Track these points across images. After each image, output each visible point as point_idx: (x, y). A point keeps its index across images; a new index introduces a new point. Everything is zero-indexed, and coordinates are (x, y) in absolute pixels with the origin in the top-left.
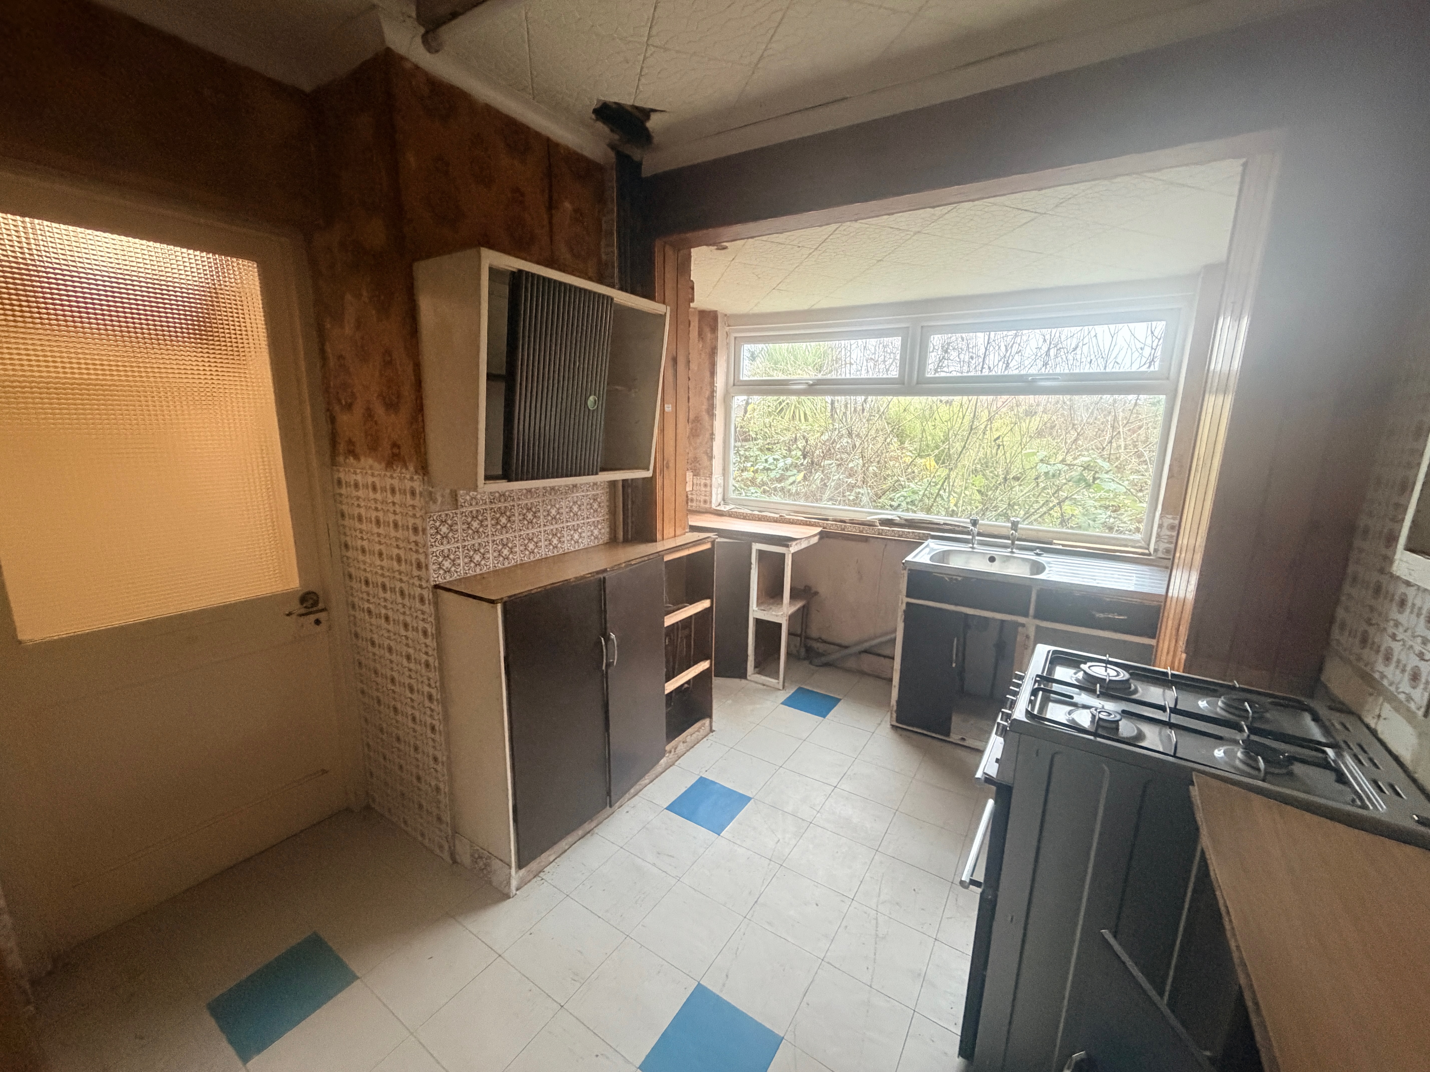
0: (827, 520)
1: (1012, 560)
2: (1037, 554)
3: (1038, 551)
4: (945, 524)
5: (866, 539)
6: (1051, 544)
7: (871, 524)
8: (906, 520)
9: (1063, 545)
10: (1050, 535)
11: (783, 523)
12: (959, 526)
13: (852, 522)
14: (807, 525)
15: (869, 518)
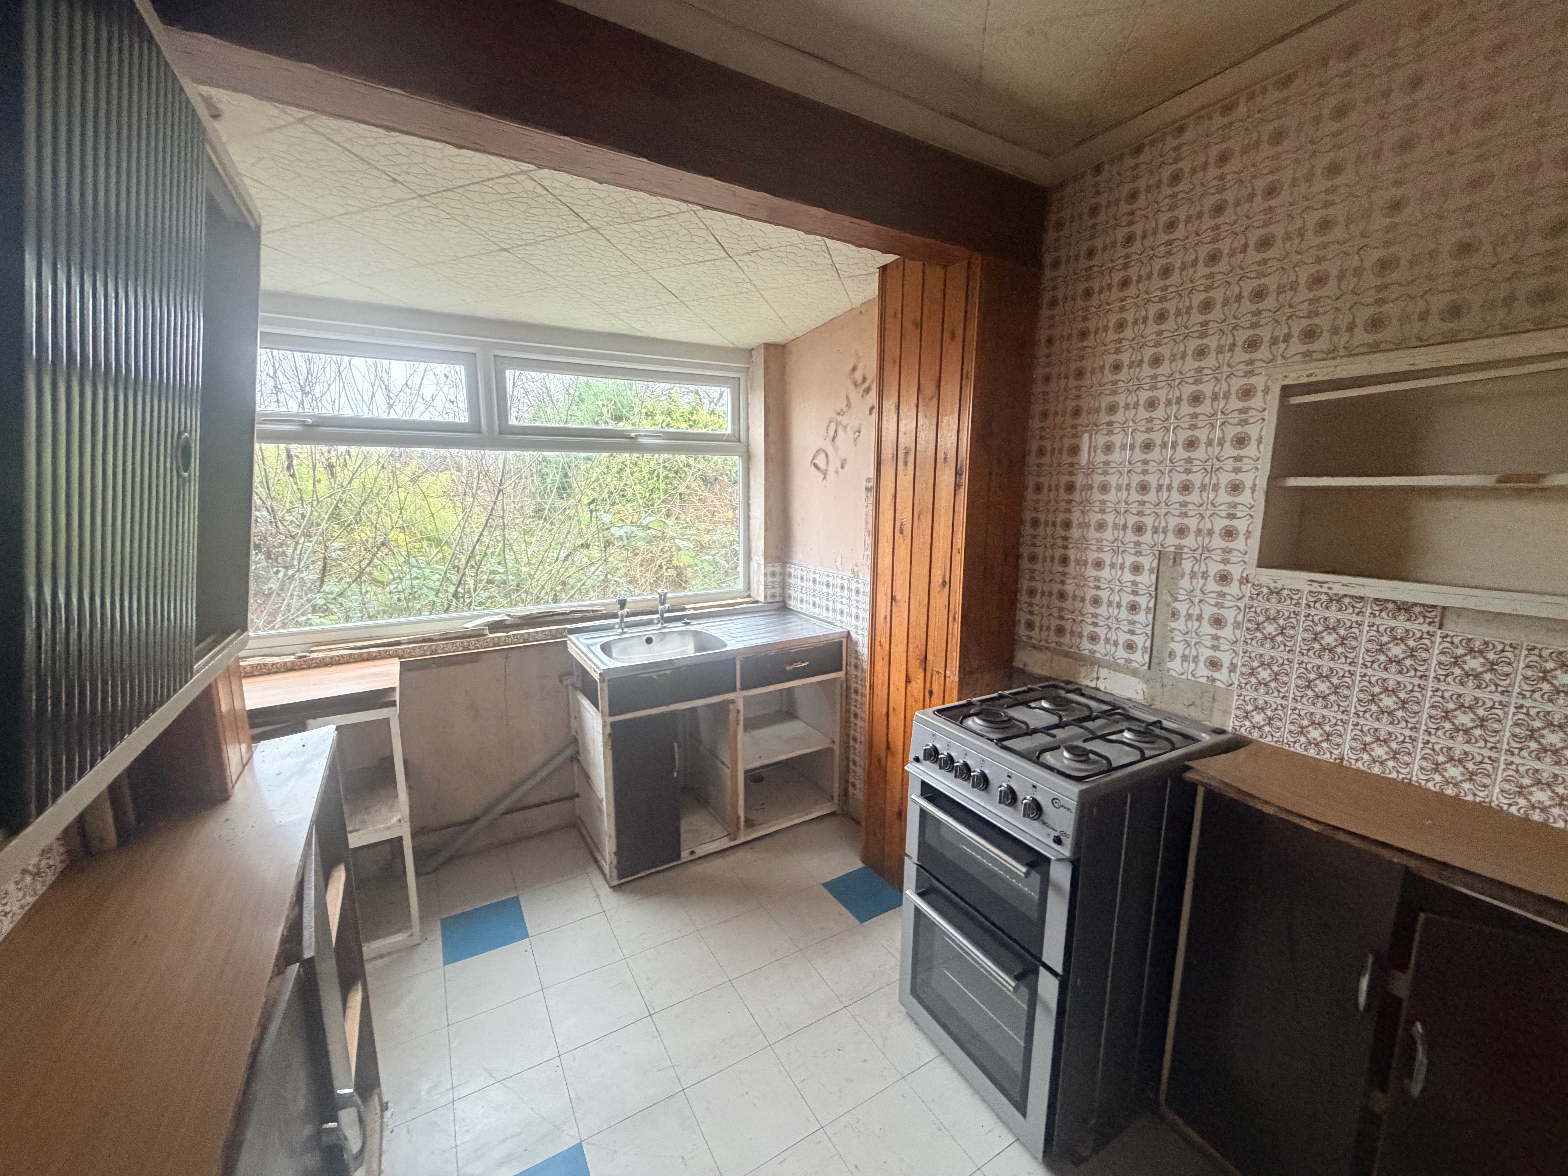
0: (399, 643)
1: (669, 637)
2: (687, 624)
3: (686, 620)
4: (572, 612)
5: (474, 658)
6: (684, 609)
7: (476, 634)
8: (520, 617)
9: (695, 609)
10: (679, 601)
11: (309, 668)
12: (588, 611)
13: (446, 637)
14: (363, 660)
15: (470, 625)
